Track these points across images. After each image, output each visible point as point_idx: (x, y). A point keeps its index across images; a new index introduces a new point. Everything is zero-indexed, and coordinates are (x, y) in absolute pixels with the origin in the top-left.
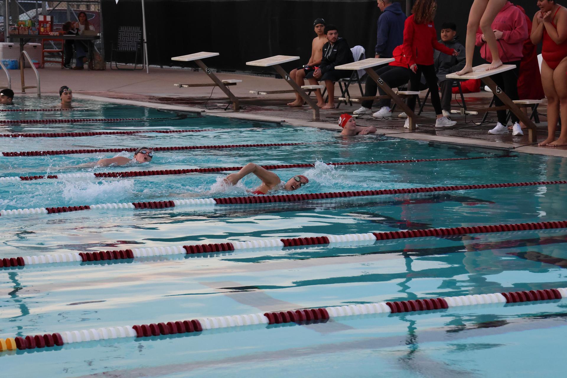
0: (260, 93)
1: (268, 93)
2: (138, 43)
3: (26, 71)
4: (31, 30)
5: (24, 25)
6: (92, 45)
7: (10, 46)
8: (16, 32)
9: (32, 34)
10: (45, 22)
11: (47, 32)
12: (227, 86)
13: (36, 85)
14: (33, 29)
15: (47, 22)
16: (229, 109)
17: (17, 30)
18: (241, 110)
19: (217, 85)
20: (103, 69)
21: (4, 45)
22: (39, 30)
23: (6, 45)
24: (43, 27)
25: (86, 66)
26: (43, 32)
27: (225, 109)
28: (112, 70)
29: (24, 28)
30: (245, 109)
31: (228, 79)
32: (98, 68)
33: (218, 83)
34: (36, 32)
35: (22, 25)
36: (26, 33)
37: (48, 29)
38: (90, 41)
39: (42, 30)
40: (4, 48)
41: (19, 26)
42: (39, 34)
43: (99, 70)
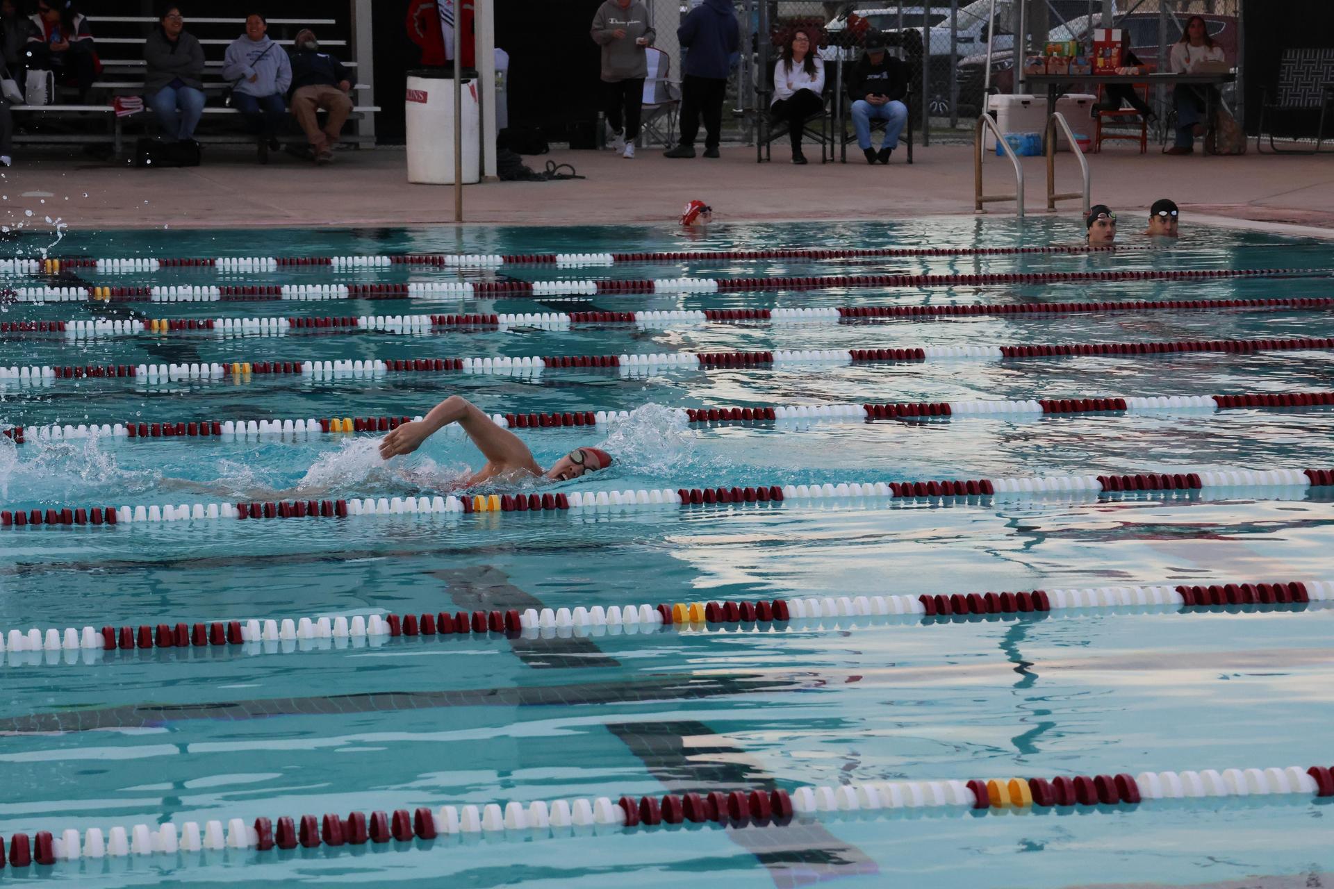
2: (1328, 88)
3: (1058, 159)
4: (1076, 63)
5: (1060, 52)
6: (1216, 96)
7: (1026, 103)
8: (1041, 70)
9: (1077, 72)
10: (1108, 43)
11: (1111, 67)
13: (1079, 192)
14: (1080, 60)
15: (1113, 44)
17: (1043, 66)
20: (1239, 152)
21: (1011, 101)
22: (1094, 67)
23: (1017, 100)
24: (1102, 56)
25: (1198, 146)
26: (1103, 68)
28: (1261, 153)
29: (1060, 60)
32: (1227, 150)
34: (1087, 69)
35: (1055, 53)
36: (1063, 71)
37: (1115, 60)
38: (1211, 86)
39: (1100, 62)
40: (1012, 106)
41: (1048, 55)
42: (1092, 73)
43: (1230, 154)
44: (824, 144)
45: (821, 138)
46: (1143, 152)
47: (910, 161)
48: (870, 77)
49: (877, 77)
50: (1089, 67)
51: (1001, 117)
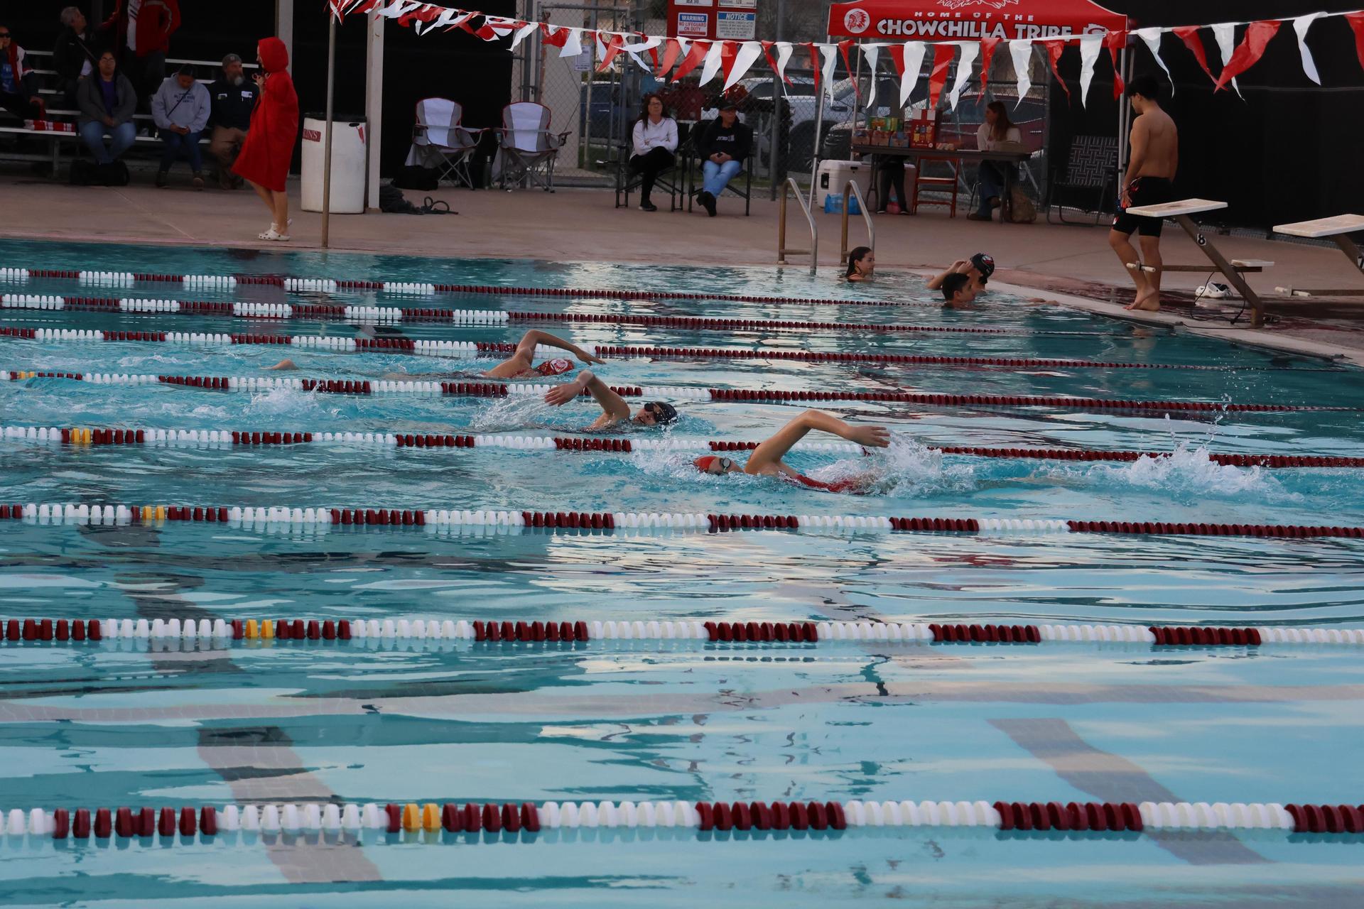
0: (1296, 292)
1: (1312, 292)
2: (1109, 171)
4: (895, 137)
5: (884, 127)
6: (1014, 173)
7: (854, 168)
8: (867, 141)
9: (897, 144)
10: (924, 121)
11: (925, 142)
12: (1240, 274)
14: (900, 135)
15: (928, 123)
16: (1243, 321)
17: (868, 138)
18: (1266, 326)
19: (1219, 269)
20: (1029, 222)
21: (842, 166)
22: (911, 140)
23: (847, 166)
24: (918, 132)
25: (996, 212)
26: (919, 142)
27: (1233, 322)
28: (1050, 224)
29: (883, 134)
30: (1278, 323)
31: (1242, 258)
32: (1019, 219)
33: (1219, 265)
34: (905, 143)
35: (879, 127)
36: (885, 143)
37: (929, 136)
38: (1009, 164)
39: (916, 137)
40: (842, 171)
41: (873, 127)
42: (910, 146)
43: (1023, 222)
44: (673, 194)
45: (671, 190)
46: (953, 216)
47: (747, 214)
48: (719, 138)
49: (725, 138)
50: (907, 141)
51: (833, 181)
